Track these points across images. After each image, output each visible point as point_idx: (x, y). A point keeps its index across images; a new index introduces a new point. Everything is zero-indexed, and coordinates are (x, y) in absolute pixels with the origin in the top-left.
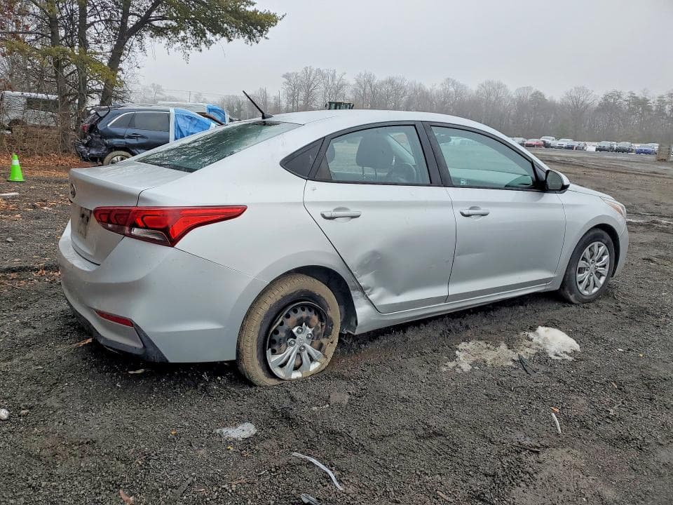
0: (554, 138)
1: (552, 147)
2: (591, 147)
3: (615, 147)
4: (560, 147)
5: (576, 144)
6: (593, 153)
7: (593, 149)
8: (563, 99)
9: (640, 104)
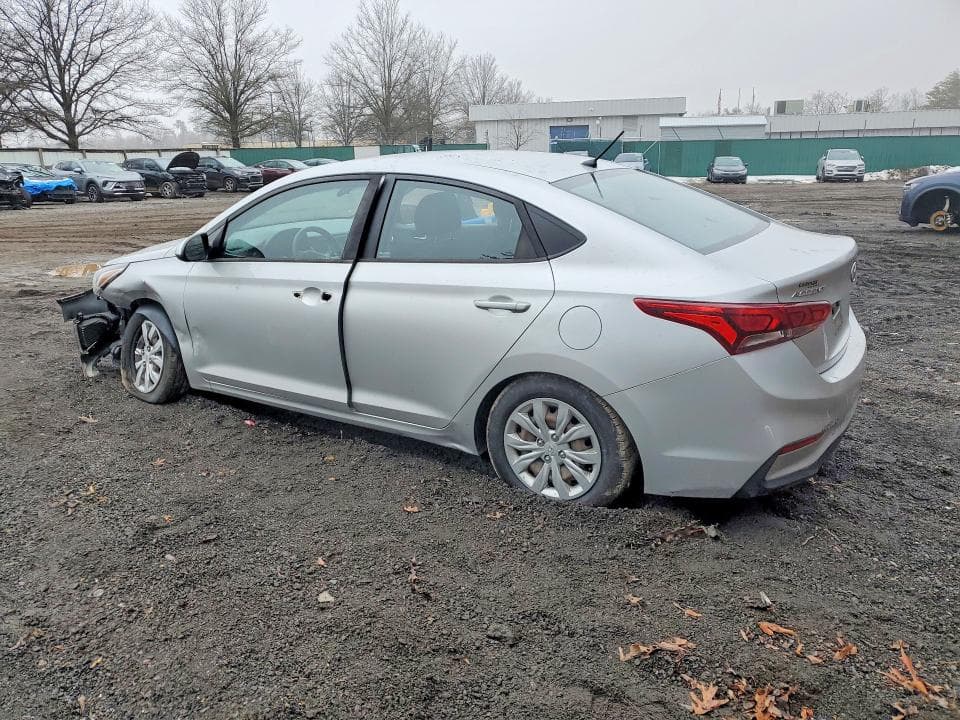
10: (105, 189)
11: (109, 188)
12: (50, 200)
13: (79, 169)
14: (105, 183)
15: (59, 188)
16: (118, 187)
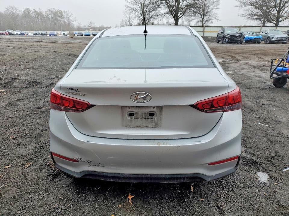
0: (12, 30)
1: (13, 35)
2: (31, 34)
3: (41, 33)
4: (17, 34)
5: (24, 32)
6: (32, 36)
7: (32, 35)
8: (4, 11)
9: (39, 14)
10: (272, 39)
11: (274, 39)
12: (252, 42)
13: (267, 33)
14: (273, 38)
15: (255, 38)
16: (277, 39)
